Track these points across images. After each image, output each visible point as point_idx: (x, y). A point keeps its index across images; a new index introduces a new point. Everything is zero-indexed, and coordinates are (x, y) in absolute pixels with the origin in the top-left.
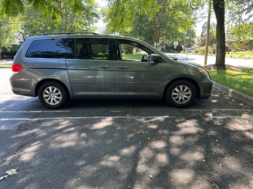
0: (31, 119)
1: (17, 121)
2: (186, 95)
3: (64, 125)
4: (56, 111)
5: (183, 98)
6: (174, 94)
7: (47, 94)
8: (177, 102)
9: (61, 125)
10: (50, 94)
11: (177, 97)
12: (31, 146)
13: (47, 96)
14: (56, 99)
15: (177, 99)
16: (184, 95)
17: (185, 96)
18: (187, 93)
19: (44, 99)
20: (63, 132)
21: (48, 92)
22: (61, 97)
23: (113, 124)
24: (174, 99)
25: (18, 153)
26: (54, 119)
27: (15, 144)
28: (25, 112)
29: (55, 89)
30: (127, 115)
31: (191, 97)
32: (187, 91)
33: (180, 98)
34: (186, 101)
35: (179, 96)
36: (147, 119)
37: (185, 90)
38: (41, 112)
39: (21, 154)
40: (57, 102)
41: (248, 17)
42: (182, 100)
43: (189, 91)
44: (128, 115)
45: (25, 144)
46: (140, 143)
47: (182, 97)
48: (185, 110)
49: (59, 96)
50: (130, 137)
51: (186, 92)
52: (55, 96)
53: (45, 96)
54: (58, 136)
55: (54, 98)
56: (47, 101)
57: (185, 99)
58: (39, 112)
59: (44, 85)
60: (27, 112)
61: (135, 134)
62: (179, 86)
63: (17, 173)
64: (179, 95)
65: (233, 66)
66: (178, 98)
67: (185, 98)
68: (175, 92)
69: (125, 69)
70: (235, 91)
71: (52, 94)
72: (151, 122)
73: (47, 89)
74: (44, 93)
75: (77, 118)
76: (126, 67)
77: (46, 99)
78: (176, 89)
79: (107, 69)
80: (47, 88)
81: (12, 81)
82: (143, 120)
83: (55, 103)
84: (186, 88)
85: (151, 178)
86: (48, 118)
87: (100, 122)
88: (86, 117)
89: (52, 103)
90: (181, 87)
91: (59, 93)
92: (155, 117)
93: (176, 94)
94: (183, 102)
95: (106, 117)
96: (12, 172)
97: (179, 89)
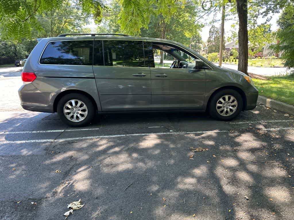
0: (55, 139)
1: (40, 143)
2: (232, 106)
3: (103, 145)
4: (82, 130)
5: (228, 110)
6: (218, 105)
7: (68, 108)
8: (222, 114)
9: (101, 145)
10: (72, 109)
11: (222, 109)
12: (78, 173)
13: (68, 111)
14: (80, 114)
15: (222, 111)
16: (230, 106)
17: (231, 108)
18: (233, 104)
19: (65, 115)
20: (109, 154)
21: (70, 107)
22: (87, 112)
23: (162, 142)
24: (219, 111)
25: (67, 182)
26: (87, 139)
27: (56, 172)
28: (42, 132)
29: (80, 103)
30: (170, 131)
31: (237, 108)
32: (233, 101)
34: (231, 113)
36: (197, 135)
37: (231, 100)
38: (63, 131)
39: (73, 183)
40: (82, 119)
41: (266, 21)
42: (227, 112)
43: (235, 102)
44: (172, 131)
45: (69, 171)
46: (208, 162)
47: (227, 108)
48: (231, 123)
49: (84, 111)
50: (192, 156)
51: (231, 103)
52: (79, 112)
53: (66, 111)
54: (105, 158)
55: (78, 114)
56: (68, 117)
57: (231, 110)
58: (60, 131)
59: (65, 97)
60: (44, 132)
61: (195, 152)
62: (224, 96)
63: (82, 206)
64: (224, 106)
65: (256, 75)
68: (220, 103)
69: (164, 77)
70: (273, 100)
71: (75, 109)
72: (203, 138)
73: (69, 103)
74: (64, 107)
75: (114, 136)
76: (165, 75)
77: (67, 116)
78: (221, 100)
79: (143, 77)
80: (69, 101)
81: (21, 93)
82: (192, 135)
83: (79, 120)
85: (248, 200)
86: (78, 138)
87: (145, 139)
88: (124, 135)
89: (75, 120)
90: (227, 97)
91: (85, 107)
92: (204, 132)
93: (221, 105)
94: (228, 114)
95: (148, 134)
96: (75, 205)
97: (224, 99)
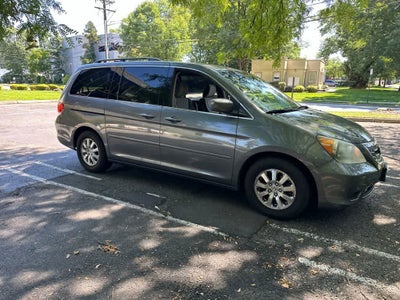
0: (47, 180)
1: (30, 180)
2: (285, 193)
3: (55, 200)
5: (277, 198)
6: (259, 184)
7: (84, 148)
8: (265, 203)
10: (87, 149)
11: (266, 193)
13: (84, 151)
14: (93, 157)
16: (280, 191)
18: (286, 189)
19: (82, 155)
20: (32, 212)
22: (99, 156)
24: (259, 195)
29: (93, 143)
30: (155, 207)
31: (296, 199)
32: (287, 184)
33: (271, 196)
35: (270, 191)
37: (282, 181)
38: (73, 172)
42: (275, 201)
43: (292, 185)
44: (157, 208)
47: (276, 194)
49: (96, 153)
50: (78, 252)
52: (92, 154)
54: (19, 216)
57: (283, 200)
61: (99, 248)
62: (269, 170)
64: (269, 189)
66: (268, 196)
67: (280, 198)
68: (262, 181)
69: (176, 122)
74: (82, 146)
78: (264, 176)
79: (152, 120)
80: (85, 140)
82: (160, 223)
83: (93, 164)
84: (285, 177)
87: (98, 208)
89: (89, 163)
90: (274, 173)
91: (97, 149)
93: (263, 186)
94: (277, 206)
97: (269, 175)
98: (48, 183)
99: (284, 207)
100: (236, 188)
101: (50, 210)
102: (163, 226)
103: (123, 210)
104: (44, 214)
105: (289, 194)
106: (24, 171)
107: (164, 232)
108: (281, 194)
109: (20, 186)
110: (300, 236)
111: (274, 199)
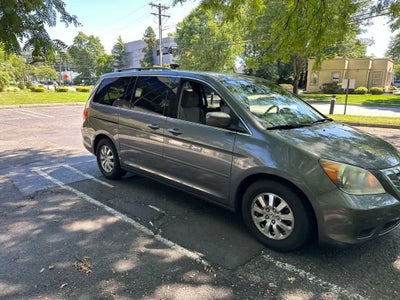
0: (65, 185)
2: (283, 221)
5: (274, 226)
6: (256, 208)
10: (105, 156)
11: (263, 219)
14: (110, 164)
15: (263, 224)
21: (103, 153)
22: (114, 163)
28: (81, 173)
29: (109, 151)
32: (285, 211)
33: (268, 224)
34: (282, 235)
35: (267, 217)
37: (280, 207)
42: (272, 229)
43: (290, 214)
47: (274, 221)
49: (112, 160)
50: (53, 267)
51: (282, 213)
53: (101, 157)
57: (280, 229)
59: (101, 141)
62: (266, 194)
66: (265, 222)
67: (278, 226)
68: (259, 205)
69: (177, 135)
74: (100, 153)
77: (102, 162)
78: (261, 199)
79: (156, 131)
80: (103, 147)
83: (109, 170)
84: (283, 204)
86: (74, 191)
89: (106, 169)
91: (113, 156)
93: (259, 210)
94: (275, 236)
97: (266, 200)
98: (65, 187)
99: (282, 237)
100: (233, 209)
101: (51, 217)
102: (147, 246)
103: (116, 223)
104: (45, 220)
105: (287, 223)
106: (50, 174)
107: (145, 253)
108: (278, 223)
109: (39, 189)
110: (292, 274)
111: (271, 226)
